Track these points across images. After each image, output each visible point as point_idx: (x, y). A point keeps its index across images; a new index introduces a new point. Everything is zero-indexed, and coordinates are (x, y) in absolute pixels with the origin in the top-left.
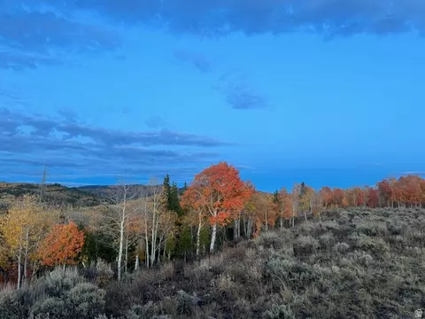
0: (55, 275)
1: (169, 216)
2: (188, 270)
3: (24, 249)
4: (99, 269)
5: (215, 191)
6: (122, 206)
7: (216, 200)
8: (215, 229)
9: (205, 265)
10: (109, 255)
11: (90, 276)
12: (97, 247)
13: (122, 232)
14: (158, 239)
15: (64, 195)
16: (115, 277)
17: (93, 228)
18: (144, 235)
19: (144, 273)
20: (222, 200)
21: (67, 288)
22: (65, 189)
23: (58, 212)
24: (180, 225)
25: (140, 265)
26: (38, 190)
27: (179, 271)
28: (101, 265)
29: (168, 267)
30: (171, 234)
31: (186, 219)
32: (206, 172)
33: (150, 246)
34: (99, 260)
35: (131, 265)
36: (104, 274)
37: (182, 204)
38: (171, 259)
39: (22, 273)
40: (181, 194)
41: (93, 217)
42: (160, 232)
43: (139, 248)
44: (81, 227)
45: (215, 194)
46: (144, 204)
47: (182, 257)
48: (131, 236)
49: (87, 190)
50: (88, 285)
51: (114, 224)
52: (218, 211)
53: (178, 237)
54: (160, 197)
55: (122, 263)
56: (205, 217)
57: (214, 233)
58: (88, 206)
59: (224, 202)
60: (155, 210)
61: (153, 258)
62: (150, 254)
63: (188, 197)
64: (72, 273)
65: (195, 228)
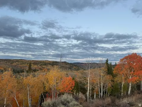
0: (65, 97)
1: (109, 77)
2: (117, 102)
3: (54, 86)
4: (80, 96)
5: (131, 67)
6: (89, 71)
7: (131, 71)
8: (130, 85)
9: (125, 101)
10: (84, 91)
11: (77, 99)
12: (80, 88)
13: (89, 82)
14: (104, 86)
15: (68, 66)
16: (86, 100)
17: (78, 80)
18: (98, 84)
19: (98, 100)
20: (134, 71)
21: (69, 102)
22: (68, 64)
23: (65, 72)
24: (113, 81)
25: (96, 97)
26: (59, 64)
27: (113, 102)
28: (81, 95)
29: (108, 100)
30: (109, 85)
31: (116, 79)
32: (126, 58)
33: (100, 89)
34: (80, 92)
35: (93, 96)
36: (82, 99)
37: (114, 72)
38: (110, 96)
39: (54, 94)
40: (114, 68)
41: (78, 75)
42: (104, 84)
43: (96, 89)
44: (73, 79)
45: (131, 68)
46: (97, 71)
47: (115, 96)
48: (92, 84)
49: (76, 64)
50: (76, 103)
51: (86, 79)
52: (132, 76)
53: (112, 86)
54: (104, 68)
55: (89, 95)
56: (125, 79)
57: (130, 87)
58: (76, 70)
59: (135, 72)
60: (102, 74)
61: (102, 94)
62: (100, 92)
63: (117, 69)
64: (70, 97)
65: (121, 83)
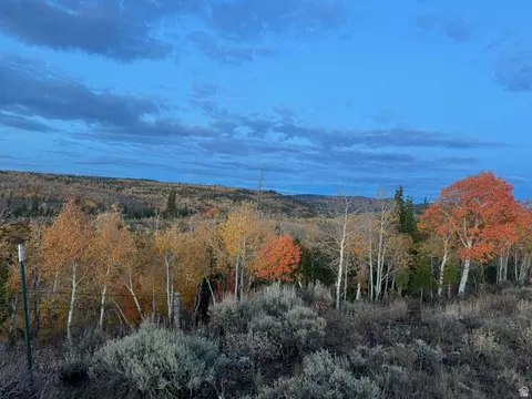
0: (272, 292)
1: (401, 241)
2: (427, 313)
3: (241, 258)
4: (318, 293)
5: (472, 213)
6: (343, 222)
7: (472, 226)
8: (467, 265)
9: (452, 312)
10: (328, 277)
11: (308, 300)
12: (314, 267)
13: (341, 252)
14: (385, 268)
15: (279, 204)
16: (334, 306)
17: (310, 245)
18: (368, 260)
19: (369, 306)
20: (481, 227)
21: (284, 308)
22: (281, 197)
23: (273, 222)
24: (416, 253)
25: (362, 294)
26: (254, 197)
27: (414, 312)
28: (318, 289)
29: (400, 306)
30: (402, 262)
31: (424, 247)
32: (459, 185)
33: (375, 274)
34: (318, 282)
35: (351, 293)
36: (322, 299)
37: (421, 227)
38: (403, 295)
39: (239, 282)
40: (418, 213)
41: (310, 230)
42: (388, 259)
43: (361, 274)
44: (297, 241)
45: (471, 217)
46: (368, 221)
47: (418, 296)
48: (352, 259)
49: (303, 199)
50: (307, 310)
51: (333, 243)
52: (474, 241)
53: (412, 268)
54: (389, 215)
55: (342, 291)
56: (453, 248)
57: (466, 271)
58: (304, 217)
59: (484, 230)
60: (382, 231)
61: (378, 288)
62: (375, 283)
63: (429, 218)
64: (289, 294)
65: (438, 260)
